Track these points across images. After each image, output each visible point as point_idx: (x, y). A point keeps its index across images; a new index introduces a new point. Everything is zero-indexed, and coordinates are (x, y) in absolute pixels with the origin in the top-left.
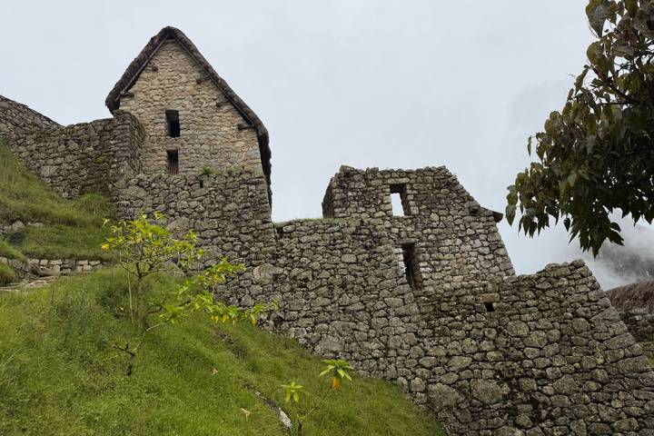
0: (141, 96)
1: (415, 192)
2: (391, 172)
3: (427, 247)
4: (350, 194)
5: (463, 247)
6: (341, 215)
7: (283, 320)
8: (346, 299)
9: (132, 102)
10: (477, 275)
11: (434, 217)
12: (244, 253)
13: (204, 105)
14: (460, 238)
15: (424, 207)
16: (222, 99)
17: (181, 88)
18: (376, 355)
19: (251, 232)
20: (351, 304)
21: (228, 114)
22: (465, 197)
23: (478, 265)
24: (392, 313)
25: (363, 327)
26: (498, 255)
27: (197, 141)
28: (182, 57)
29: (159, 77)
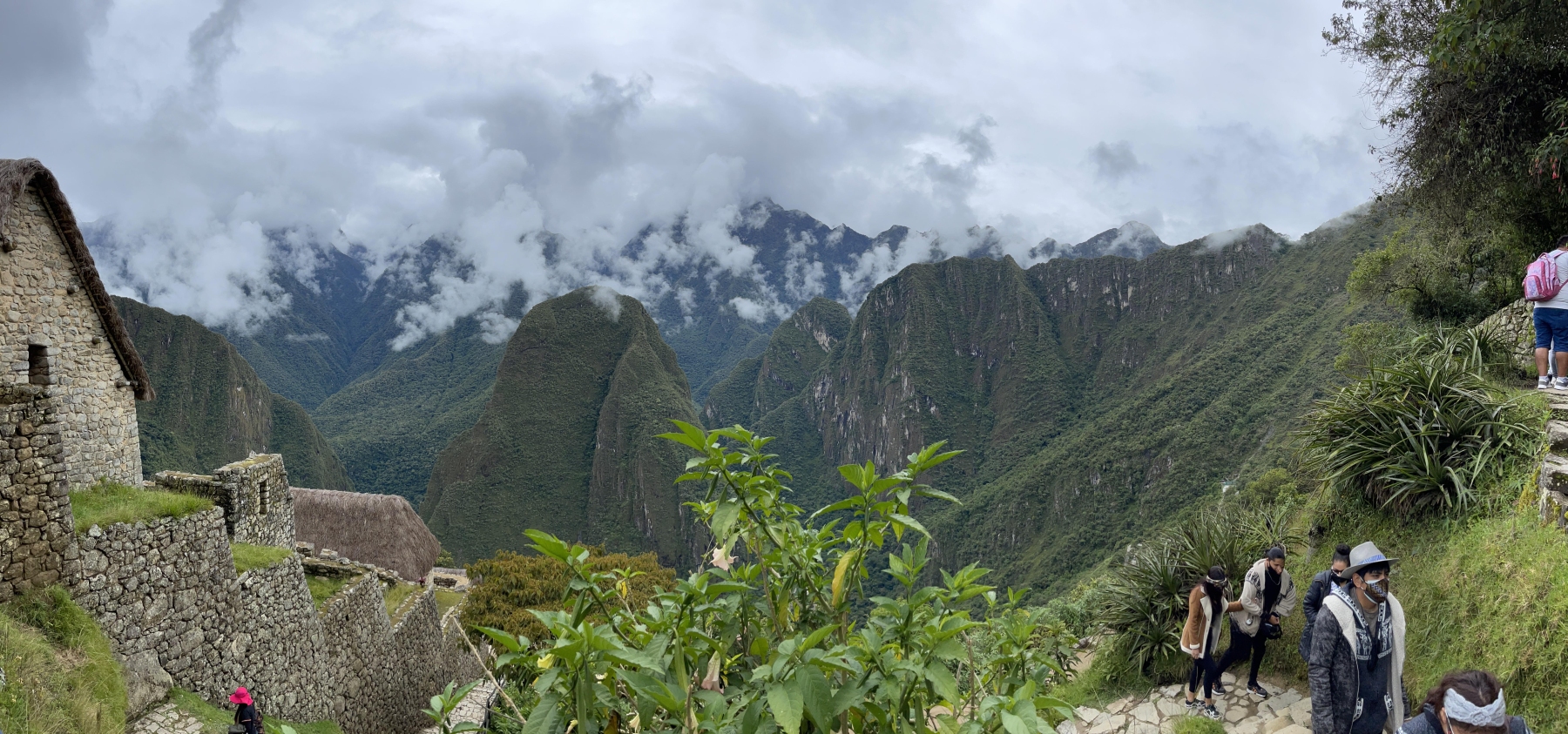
13: (78, 339)
16: (97, 329)
21: (105, 359)
27: (72, 407)
28: (46, 229)
29: (15, 267)
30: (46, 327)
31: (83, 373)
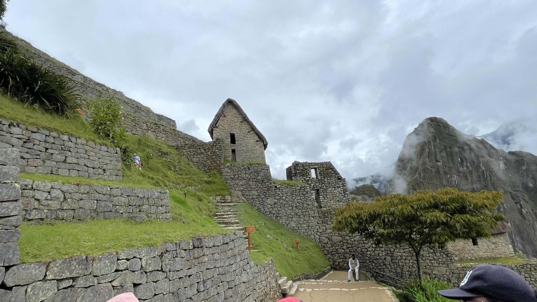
0: (221, 127)
1: (320, 171)
2: (312, 163)
3: (323, 191)
4: (297, 171)
5: (334, 191)
6: (294, 179)
7: (278, 217)
8: (297, 211)
9: (218, 130)
10: (338, 200)
11: (326, 180)
12: (264, 194)
13: (244, 131)
14: (334, 188)
15: (322, 176)
16: (251, 129)
17: (235, 124)
18: (305, 228)
19: (267, 187)
20: (298, 213)
21: (253, 135)
22: (336, 173)
23: (339, 197)
24: (311, 216)
25: (302, 220)
26: (346, 194)
27: (242, 146)
28: (235, 111)
29: (227, 119)
30: (234, 130)
31: (245, 139)
